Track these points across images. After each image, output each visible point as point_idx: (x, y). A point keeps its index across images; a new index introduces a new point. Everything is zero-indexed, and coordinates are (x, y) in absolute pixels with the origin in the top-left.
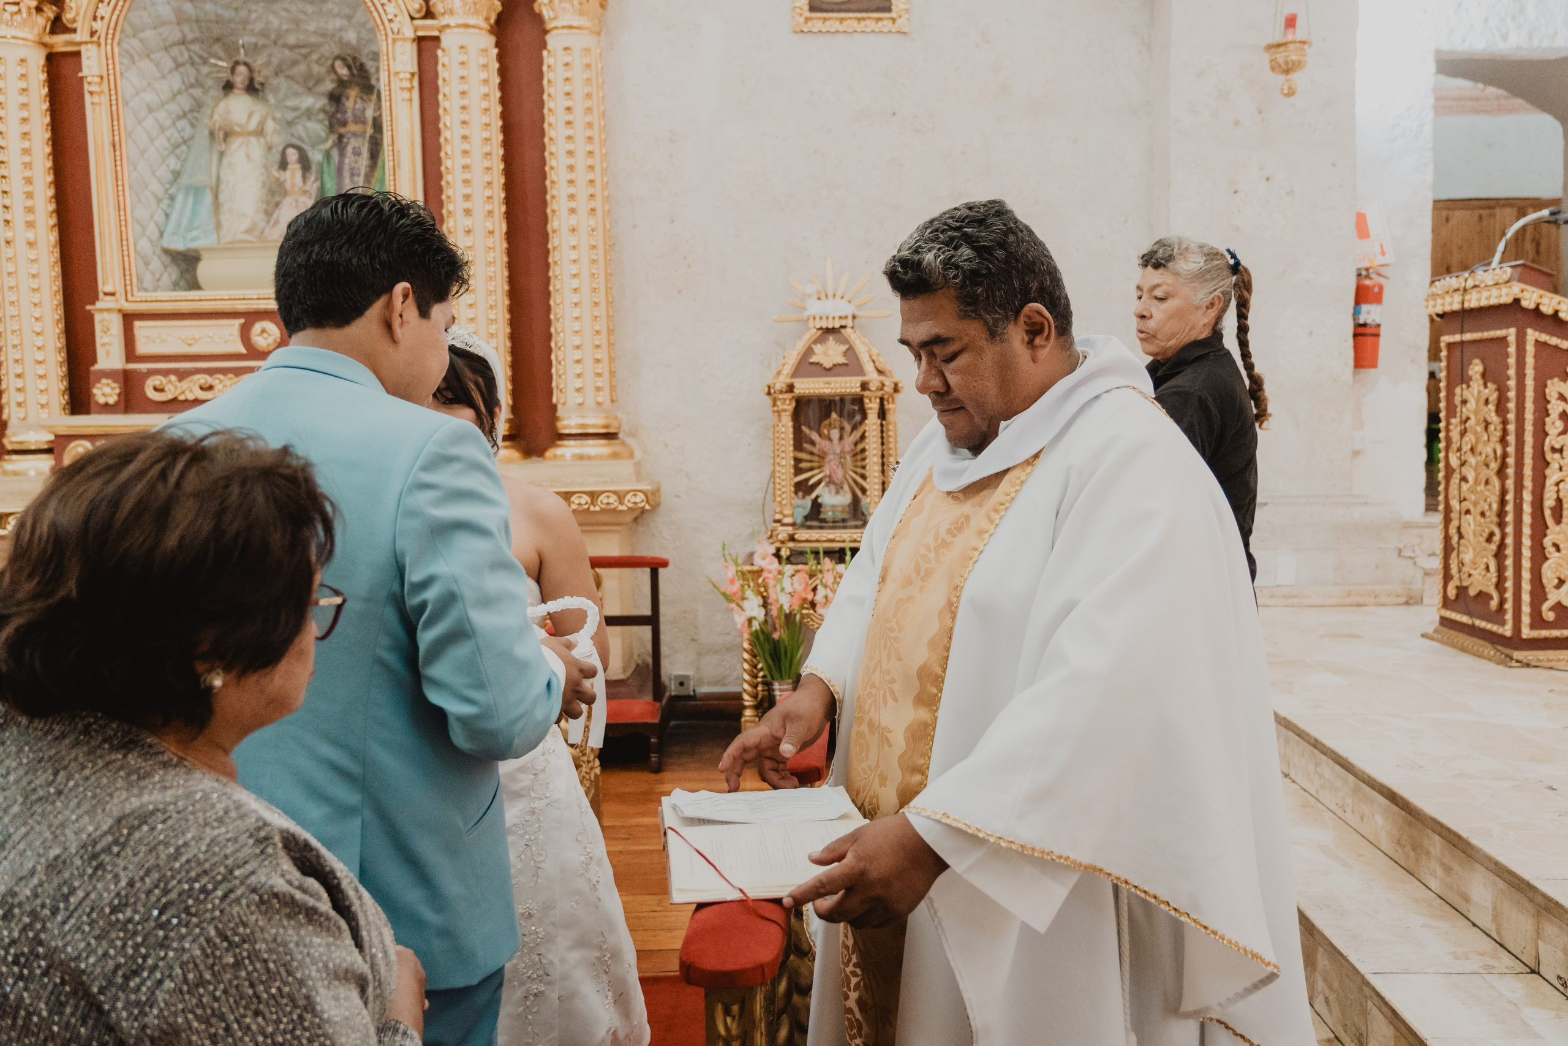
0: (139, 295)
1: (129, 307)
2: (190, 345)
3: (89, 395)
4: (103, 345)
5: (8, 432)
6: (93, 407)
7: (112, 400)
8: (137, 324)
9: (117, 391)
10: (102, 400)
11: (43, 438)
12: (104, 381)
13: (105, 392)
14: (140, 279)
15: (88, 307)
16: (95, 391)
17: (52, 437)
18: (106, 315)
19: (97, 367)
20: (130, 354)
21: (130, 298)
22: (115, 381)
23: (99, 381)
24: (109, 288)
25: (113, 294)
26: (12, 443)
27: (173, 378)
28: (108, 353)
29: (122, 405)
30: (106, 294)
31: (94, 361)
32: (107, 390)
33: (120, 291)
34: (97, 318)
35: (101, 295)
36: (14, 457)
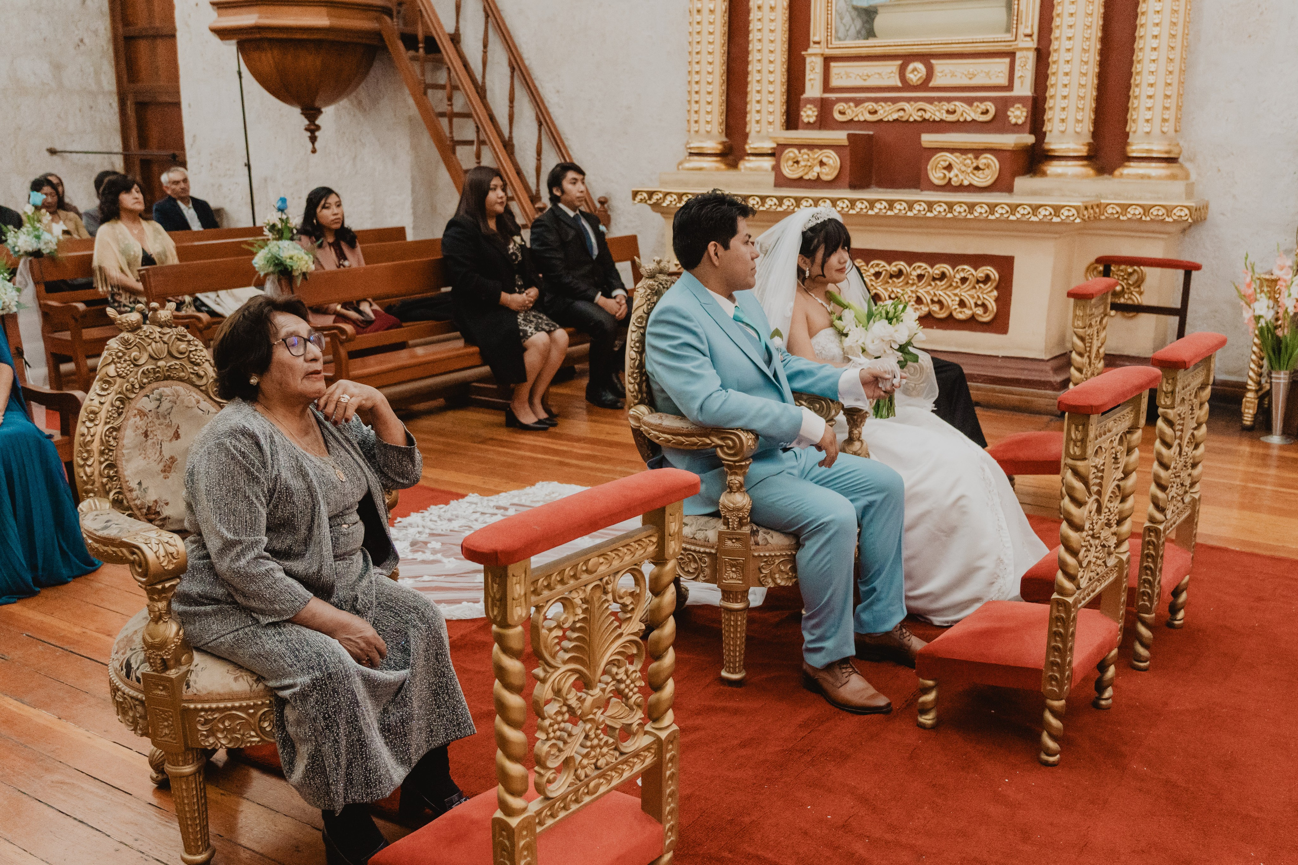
0: (836, 43)
1: (828, 52)
2: (865, 80)
3: (798, 116)
4: (810, 80)
5: (749, 141)
6: (800, 125)
7: (812, 120)
8: (832, 64)
9: (816, 113)
10: (806, 120)
11: (768, 145)
12: (809, 106)
13: (809, 114)
14: (836, 32)
15: (803, 53)
16: (802, 113)
17: (774, 145)
18: (813, 58)
19: (805, 96)
20: (827, 88)
21: (830, 46)
22: (815, 106)
23: (805, 106)
24: (817, 39)
25: (818, 43)
26: (751, 148)
27: (852, 104)
28: (812, 85)
29: (818, 123)
30: (815, 43)
31: (803, 92)
32: (810, 113)
33: (823, 40)
34: (808, 60)
35: (811, 43)
36: (752, 158)
